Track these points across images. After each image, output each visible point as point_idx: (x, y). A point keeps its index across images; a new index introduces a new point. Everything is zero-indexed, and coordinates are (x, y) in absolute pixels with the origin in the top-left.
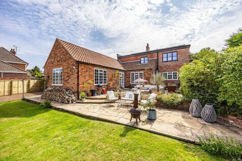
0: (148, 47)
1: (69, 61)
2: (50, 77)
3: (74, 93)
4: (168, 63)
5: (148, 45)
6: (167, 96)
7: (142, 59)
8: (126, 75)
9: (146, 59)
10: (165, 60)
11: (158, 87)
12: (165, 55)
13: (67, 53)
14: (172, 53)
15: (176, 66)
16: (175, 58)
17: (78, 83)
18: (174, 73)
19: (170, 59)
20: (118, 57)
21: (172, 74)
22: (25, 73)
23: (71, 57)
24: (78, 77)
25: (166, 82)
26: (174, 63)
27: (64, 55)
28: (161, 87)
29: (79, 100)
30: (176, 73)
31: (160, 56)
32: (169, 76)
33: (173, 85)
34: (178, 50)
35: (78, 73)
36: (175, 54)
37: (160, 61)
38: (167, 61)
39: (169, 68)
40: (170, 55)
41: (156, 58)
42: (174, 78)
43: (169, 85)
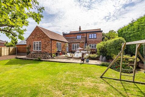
0: (80, 28)
1: (46, 39)
2: (32, 46)
3: (49, 54)
4: (92, 40)
5: (80, 27)
6: (92, 55)
7: (78, 36)
8: (69, 45)
9: (80, 36)
10: (90, 37)
11: (88, 52)
12: (90, 35)
13: (45, 34)
14: (94, 34)
15: (96, 41)
16: (95, 37)
17: (51, 50)
18: (95, 45)
19: (93, 37)
20: (63, 34)
21: (94, 45)
22: (3, 42)
23: (47, 37)
24: (51, 46)
25: (91, 50)
26: (95, 40)
27: (43, 35)
28: (89, 52)
29: (52, 58)
30: (96, 45)
31: (88, 35)
32: (92, 46)
33: (94, 51)
34: (97, 33)
35: (51, 45)
36: (95, 35)
37: (88, 38)
38: (91, 38)
39: (92, 42)
40: (93, 35)
41: (85, 36)
42: (95, 47)
43: (93, 51)
